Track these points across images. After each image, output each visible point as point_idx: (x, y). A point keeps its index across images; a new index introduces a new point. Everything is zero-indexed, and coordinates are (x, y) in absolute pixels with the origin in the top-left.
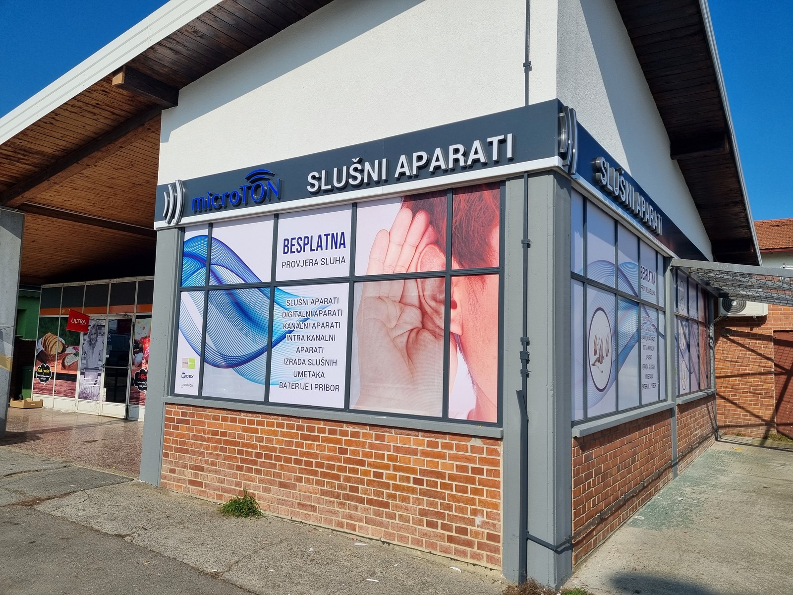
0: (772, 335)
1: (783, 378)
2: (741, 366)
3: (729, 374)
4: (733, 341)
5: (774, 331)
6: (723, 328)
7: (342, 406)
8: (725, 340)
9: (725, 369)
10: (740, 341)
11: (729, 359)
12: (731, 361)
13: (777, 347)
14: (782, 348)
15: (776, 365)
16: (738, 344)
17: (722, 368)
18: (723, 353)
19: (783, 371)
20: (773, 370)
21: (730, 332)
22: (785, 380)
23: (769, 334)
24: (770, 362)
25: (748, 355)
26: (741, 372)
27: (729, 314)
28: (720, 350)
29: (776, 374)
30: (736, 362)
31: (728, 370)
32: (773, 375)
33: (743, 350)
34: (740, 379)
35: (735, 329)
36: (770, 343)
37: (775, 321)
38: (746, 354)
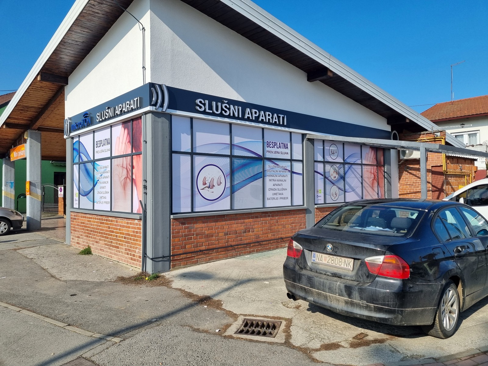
0: (431, 168)
1: (437, 193)
2: (415, 187)
3: (409, 192)
4: (411, 173)
5: (432, 167)
6: (406, 166)
7: (109, 210)
8: (407, 173)
9: (406, 189)
10: (414, 173)
11: (409, 184)
12: (410, 185)
13: (433, 175)
14: (437, 176)
15: (433, 186)
16: (413, 174)
17: (405, 189)
18: (406, 180)
19: (437, 189)
20: (431, 189)
21: (408, 168)
22: (438, 194)
23: (429, 168)
24: (429, 184)
25: (419, 181)
26: (415, 190)
27: (405, 158)
28: (404, 178)
29: (432, 191)
30: (412, 185)
31: (408, 190)
32: (431, 192)
33: (416, 178)
34: (414, 195)
35: (412, 166)
36: (429, 173)
37: (432, 160)
38: (417, 180)
